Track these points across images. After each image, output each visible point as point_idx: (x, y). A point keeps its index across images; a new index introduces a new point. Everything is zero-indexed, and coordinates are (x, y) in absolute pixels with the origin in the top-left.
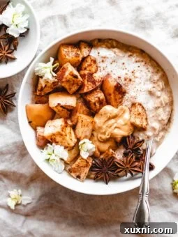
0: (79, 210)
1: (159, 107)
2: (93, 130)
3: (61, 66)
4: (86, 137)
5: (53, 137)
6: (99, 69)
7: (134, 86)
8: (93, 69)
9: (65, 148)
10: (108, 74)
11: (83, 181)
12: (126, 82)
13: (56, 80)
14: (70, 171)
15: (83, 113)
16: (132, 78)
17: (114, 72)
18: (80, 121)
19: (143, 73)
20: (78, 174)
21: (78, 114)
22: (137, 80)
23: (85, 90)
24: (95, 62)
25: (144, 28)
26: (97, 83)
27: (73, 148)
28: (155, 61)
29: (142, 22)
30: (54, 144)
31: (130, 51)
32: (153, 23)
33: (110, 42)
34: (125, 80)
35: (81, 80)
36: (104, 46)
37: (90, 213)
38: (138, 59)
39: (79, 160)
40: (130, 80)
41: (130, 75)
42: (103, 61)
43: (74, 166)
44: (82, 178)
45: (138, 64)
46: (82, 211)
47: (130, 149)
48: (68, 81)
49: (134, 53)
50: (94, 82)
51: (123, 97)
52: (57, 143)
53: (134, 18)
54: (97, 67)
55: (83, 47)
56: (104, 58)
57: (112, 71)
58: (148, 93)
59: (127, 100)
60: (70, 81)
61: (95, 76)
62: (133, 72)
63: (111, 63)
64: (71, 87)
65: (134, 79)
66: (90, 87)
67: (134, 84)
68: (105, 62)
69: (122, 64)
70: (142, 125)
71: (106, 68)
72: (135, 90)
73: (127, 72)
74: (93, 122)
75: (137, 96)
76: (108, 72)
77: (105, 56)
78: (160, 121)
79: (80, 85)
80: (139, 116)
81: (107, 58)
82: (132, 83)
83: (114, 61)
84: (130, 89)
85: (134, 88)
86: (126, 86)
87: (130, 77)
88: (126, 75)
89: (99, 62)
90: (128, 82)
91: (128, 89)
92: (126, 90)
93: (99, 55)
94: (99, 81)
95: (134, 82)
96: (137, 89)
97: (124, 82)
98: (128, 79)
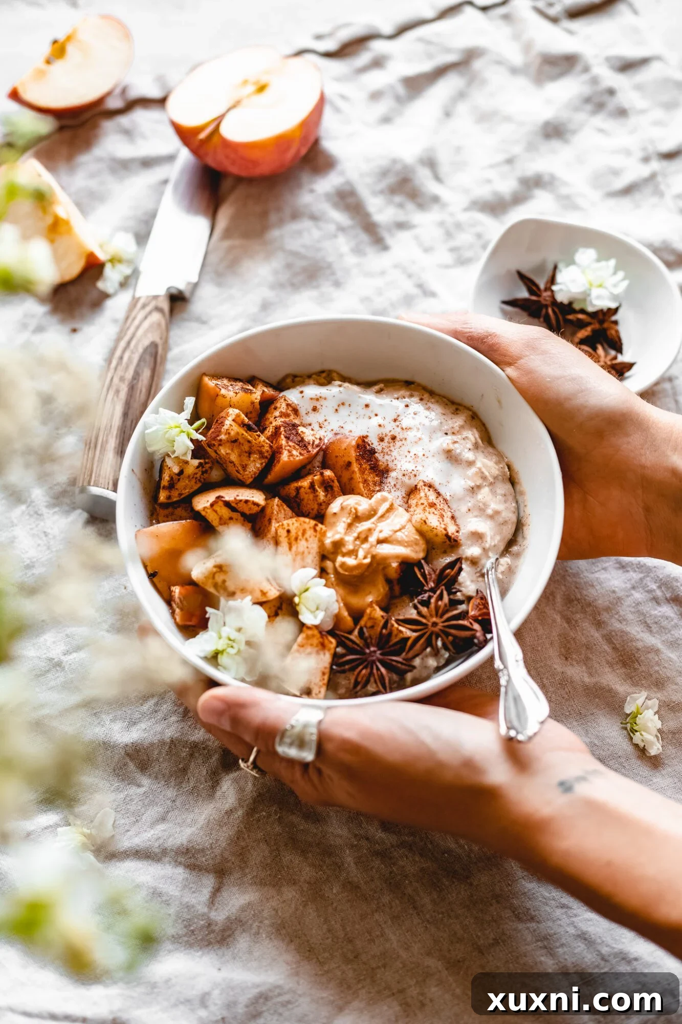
1: (479, 487)
2: (323, 557)
5: (219, 577)
7: (404, 450)
10: (336, 434)
12: (385, 444)
16: (396, 431)
17: (347, 427)
21: (274, 524)
22: (411, 435)
23: (285, 458)
24: (295, 410)
26: (310, 448)
28: (444, 397)
34: (381, 440)
36: (312, 383)
40: (394, 438)
41: (390, 428)
42: (315, 409)
44: (315, 690)
45: (404, 401)
47: (431, 591)
50: (302, 444)
51: (381, 482)
52: (231, 594)
55: (258, 384)
56: (317, 400)
57: (342, 427)
58: (443, 457)
59: (395, 485)
60: (240, 443)
61: (302, 432)
62: (395, 420)
63: (337, 410)
64: (246, 462)
65: (401, 434)
66: (294, 452)
67: (405, 444)
68: (320, 411)
69: (364, 406)
70: (445, 529)
71: (326, 423)
72: (409, 457)
73: (381, 422)
74: (316, 525)
75: (417, 468)
76: (332, 430)
77: (319, 395)
78: (491, 517)
79: (269, 457)
80: (432, 510)
81: (323, 400)
82: (398, 444)
83: (343, 404)
84: (397, 458)
85: (407, 453)
86: (385, 454)
87: (390, 431)
88: (381, 428)
89: (306, 414)
90: (389, 443)
91: (391, 461)
92: (388, 465)
93: (303, 397)
94: (314, 446)
95: (403, 440)
96: (415, 455)
97: (379, 445)
98: (386, 436)
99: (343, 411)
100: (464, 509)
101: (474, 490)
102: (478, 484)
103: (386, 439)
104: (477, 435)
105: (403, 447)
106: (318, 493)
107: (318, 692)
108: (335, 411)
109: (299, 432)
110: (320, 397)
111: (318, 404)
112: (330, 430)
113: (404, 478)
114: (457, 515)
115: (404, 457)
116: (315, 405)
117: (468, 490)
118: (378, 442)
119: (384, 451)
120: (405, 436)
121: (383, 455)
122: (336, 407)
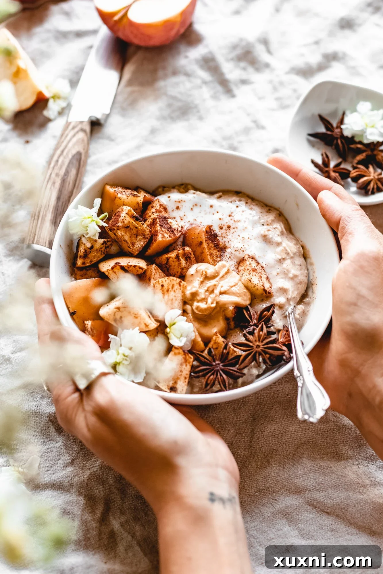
1: (284, 259)
3: (112, 213)
5: (118, 315)
7: (236, 234)
12: (223, 231)
16: (231, 223)
17: (199, 220)
19: (247, 215)
20: (171, 383)
22: (240, 225)
24: (165, 208)
26: (175, 233)
28: (261, 202)
34: (221, 228)
35: (148, 228)
36: (175, 191)
40: (229, 227)
41: (227, 221)
42: (178, 208)
45: (235, 204)
50: (170, 230)
51: (221, 255)
56: (179, 202)
57: (196, 220)
58: (261, 239)
59: (230, 257)
60: (130, 228)
61: (170, 222)
62: (230, 216)
63: (192, 209)
64: (135, 241)
65: (234, 224)
66: (166, 235)
67: (236, 231)
68: (181, 209)
69: (210, 207)
70: (263, 286)
71: (185, 217)
72: (239, 239)
73: (221, 217)
74: (180, 282)
75: (244, 247)
77: (180, 199)
78: (292, 279)
79: (149, 238)
80: (255, 273)
81: (183, 202)
82: (232, 231)
83: (196, 205)
84: (232, 239)
85: (237, 237)
86: (224, 237)
87: (227, 223)
88: (220, 220)
89: (172, 211)
90: (226, 230)
91: (228, 242)
92: (225, 244)
93: (170, 200)
94: (178, 231)
95: (235, 228)
96: (243, 238)
97: (220, 231)
98: (224, 226)
99: (196, 209)
100: (274, 273)
101: (281, 261)
102: (284, 257)
103: (224, 228)
104: (283, 227)
106: (181, 262)
107: (181, 390)
111: (180, 205)
112: (188, 221)
113: (236, 253)
114: (270, 277)
115: (236, 239)
116: (178, 205)
117: (277, 261)
118: (219, 229)
119: (223, 235)
120: (237, 226)
121: (222, 238)
122: (191, 207)
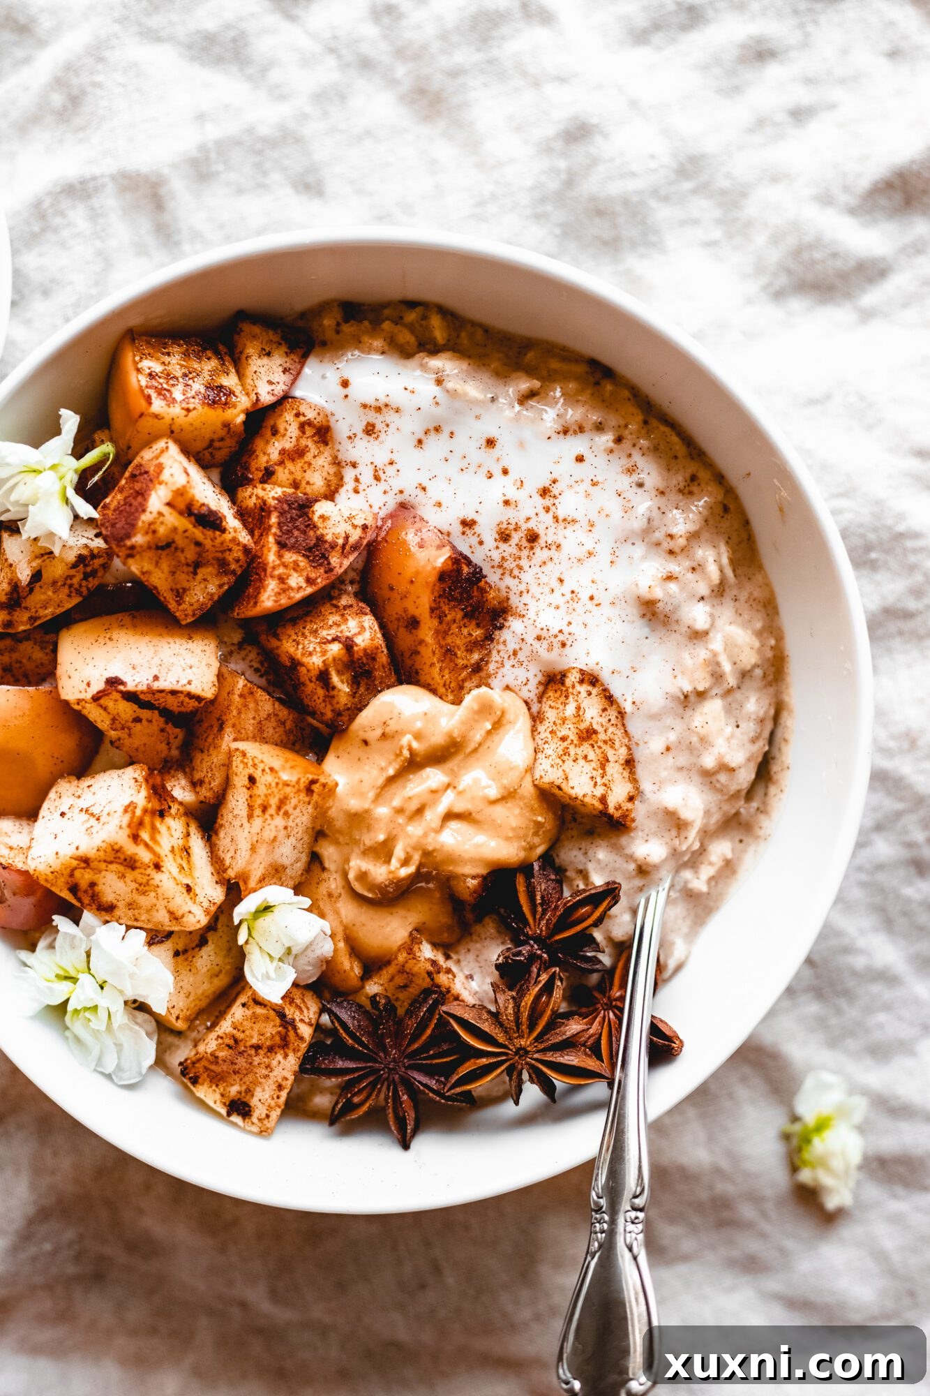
0: (257, 1296)
1: (701, 695)
2: (319, 834)
3: (123, 459)
4: (275, 873)
5: (84, 877)
6: (349, 474)
7: (553, 570)
8: (317, 480)
9: (156, 938)
10: (403, 506)
11: (264, 1133)
12: (509, 549)
13: (99, 543)
14: (189, 1075)
15: (260, 736)
16: (543, 524)
17: (437, 490)
18: (240, 781)
19: (607, 500)
20: (234, 1090)
21: (228, 741)
22: (572, 540)
23: (269, 598)
24: (323, 433)
25: (611, 246)
26: (334, 560)
27: (201, 939)
28: (672, 424)
29: (599, 210)
30: (88, 917)
31: (531, 372)
32: (662, 214)
33: (411, 316)
34: (504, 537)
35: (244, 537)
36: (378, 343)
37: (318, 1312)
38: (573, 415)
39: (237, 1012)
40: (533, 538)
41: (529, 509)
42: (370, 430)
43: (210, 1045)
44: (259, 1111)
45: (578, 445)
46: (274, 1295)
47: (538, 939)
48: (164, 546)
49: (549, 378)
50: (317, 551)
51: (489, 638)
52: (106, 910)
53: (553, 185)
54: (337, 463)
55: (251, 350)
56: (378, 410)
57: (424, 489)
58: (633, 612)
59: (515, 653)
61: (322, 517)
62: (545, 492)
63: (420, 442)
65: (551, 531)
67: (555, 558)
68: (382, 435)
69: (484, 443)
70: (603, 798)
71: (391, 471)
72: (557, 593)
73: (512, 494)
75: (571, 629)
76: (401, 492)
77: (383, 400)
79: (238, 575)
81: (392, 412)
82: (541, 554)
83: (437, 429)
84: (534, 589)
85: (555, 584)
86: (508, 572)
87: (528, 519)
88: (508, 508)
89: (350, 438)
90: (520, 549)
91: (518, 593)
92: (508, 599)
93: (346, 396)
94: (347, 548)
95: (554, 547)
96: (573, 592)
97: (497, 547)
98: (515, 530)
99: (437, 446)
102: (701, 688)
103: (516, 538)
104: (726, 560)
105: (550, 566)
107: (263, 1116)
108: (415, 443)
109: (316, 518)
110: (387, 405)
111: (378, 420)
112: (396, 490)
113: (537, 644)
115: (547, 590)
116: (372, 420)
117: (675, 699)
118: (496, 540)
119: (505, 565)
120: (560, 540)
121: (503, 574)
122: (420, 435)
